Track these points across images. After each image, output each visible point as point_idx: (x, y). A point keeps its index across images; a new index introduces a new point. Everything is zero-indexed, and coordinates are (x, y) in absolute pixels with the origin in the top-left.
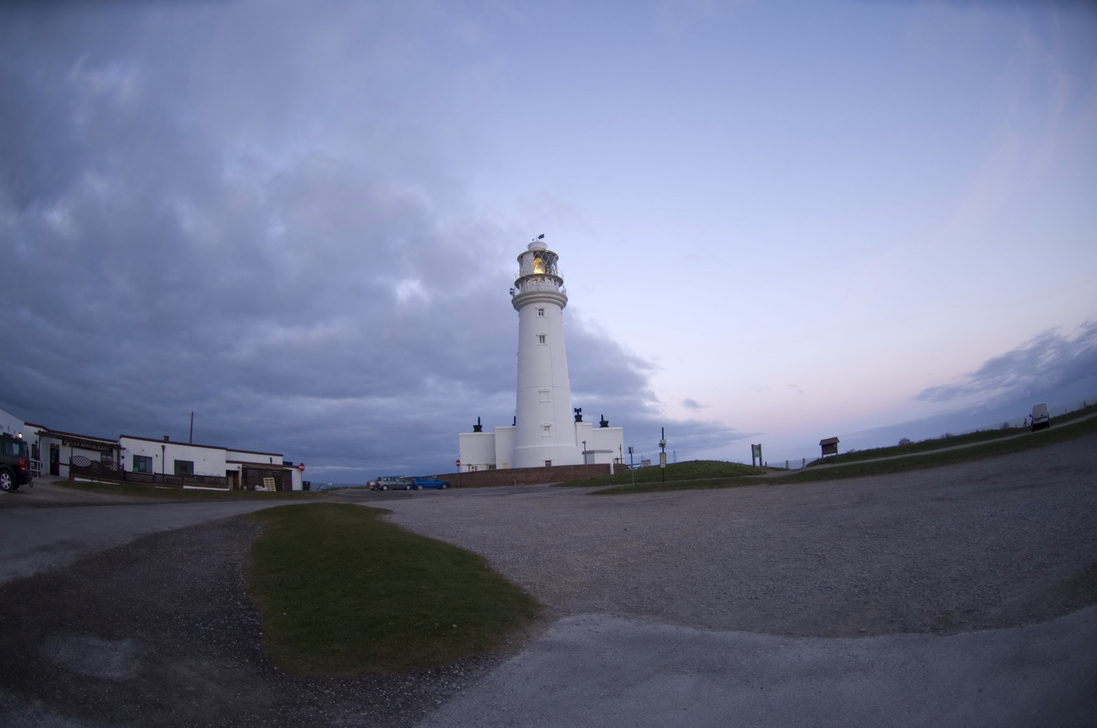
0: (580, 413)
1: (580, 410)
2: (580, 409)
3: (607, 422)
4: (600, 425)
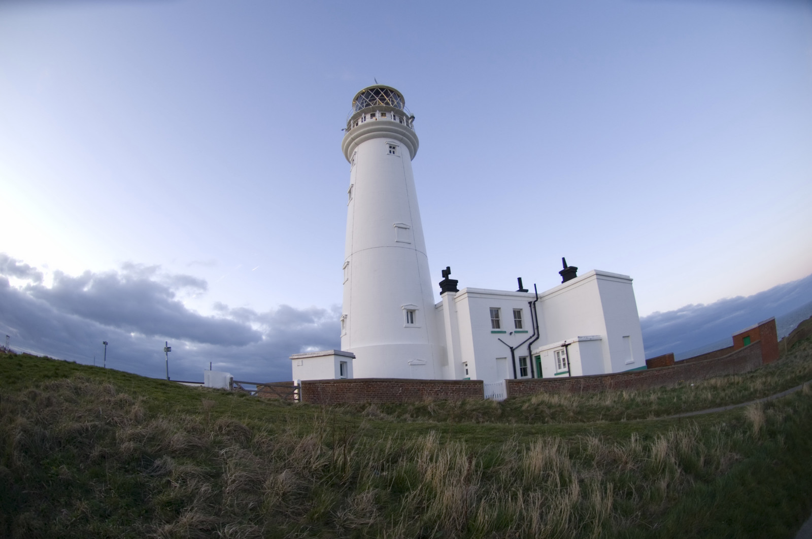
1: (448, 271)
2: (448, 268)
3: (574, 269)
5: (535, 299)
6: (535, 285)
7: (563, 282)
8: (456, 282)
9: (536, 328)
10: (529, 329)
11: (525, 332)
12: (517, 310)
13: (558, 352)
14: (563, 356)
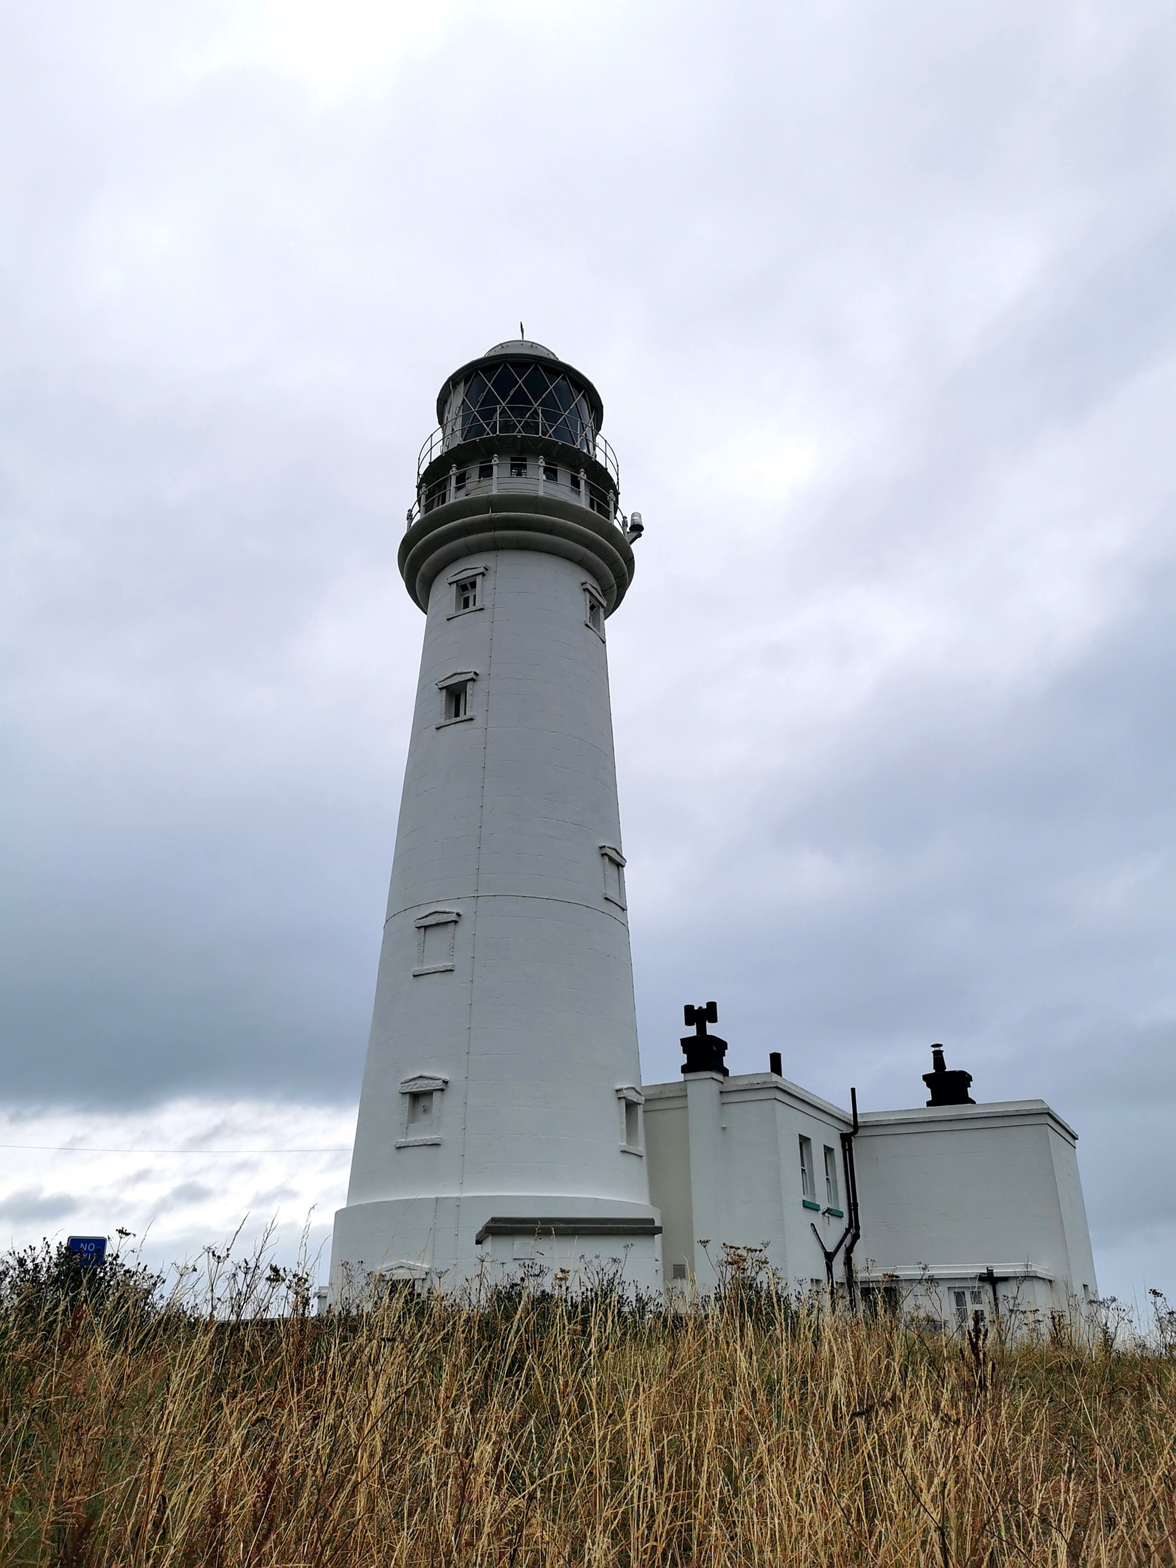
0: (711, 1029)
1: (710, 1012)
2: (712, 1006)
3: (963, 1079)
4: (927, 1094)
5: (852, 1130)
6: (853, 1090)
7: (929, 1104)
8: (722, 1046)
9: (853, 1206)
10: (843, 1207)
11: (840, 1216)
12: (828, 1151)
13: (959, 1297)
14: (978, 1307)
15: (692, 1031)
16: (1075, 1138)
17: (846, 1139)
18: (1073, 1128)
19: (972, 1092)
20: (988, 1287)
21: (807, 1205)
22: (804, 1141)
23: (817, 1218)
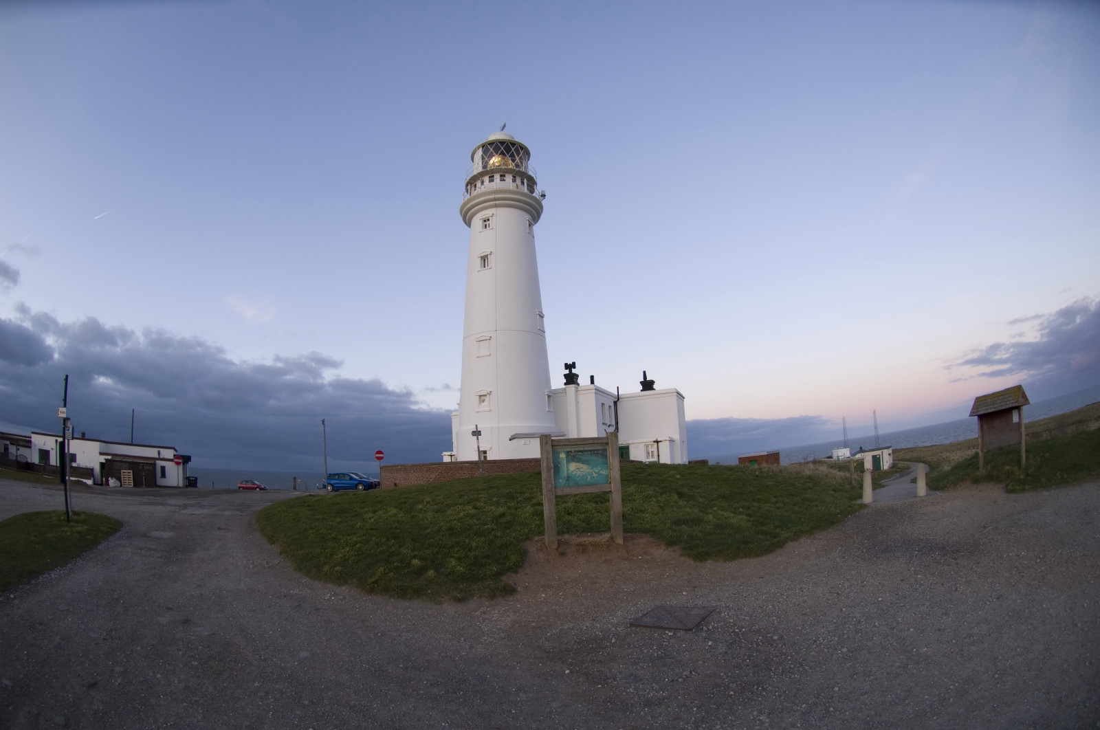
0: (574, 371)
1: (573, 366)
2: (574, 364)
3: (652, 382)
5: (617, 400)
6: (618, 388)
7: (641, 391)
9: (617, 423)
10: (614, 423)
11: (613, 426)
12: (610, 407)
13: (647, 446)
14: (652, 450)
15: (567, 372)
16: (684, 398)
17: (615, 403)
18: (684, 396)
19: (655, 387)
20: (656, 443)
21: (603, 424)
22: (603, 404)
23: (606, 427)
